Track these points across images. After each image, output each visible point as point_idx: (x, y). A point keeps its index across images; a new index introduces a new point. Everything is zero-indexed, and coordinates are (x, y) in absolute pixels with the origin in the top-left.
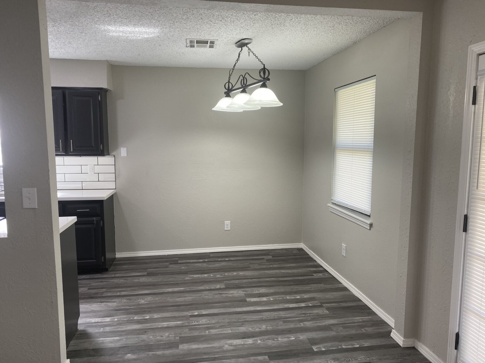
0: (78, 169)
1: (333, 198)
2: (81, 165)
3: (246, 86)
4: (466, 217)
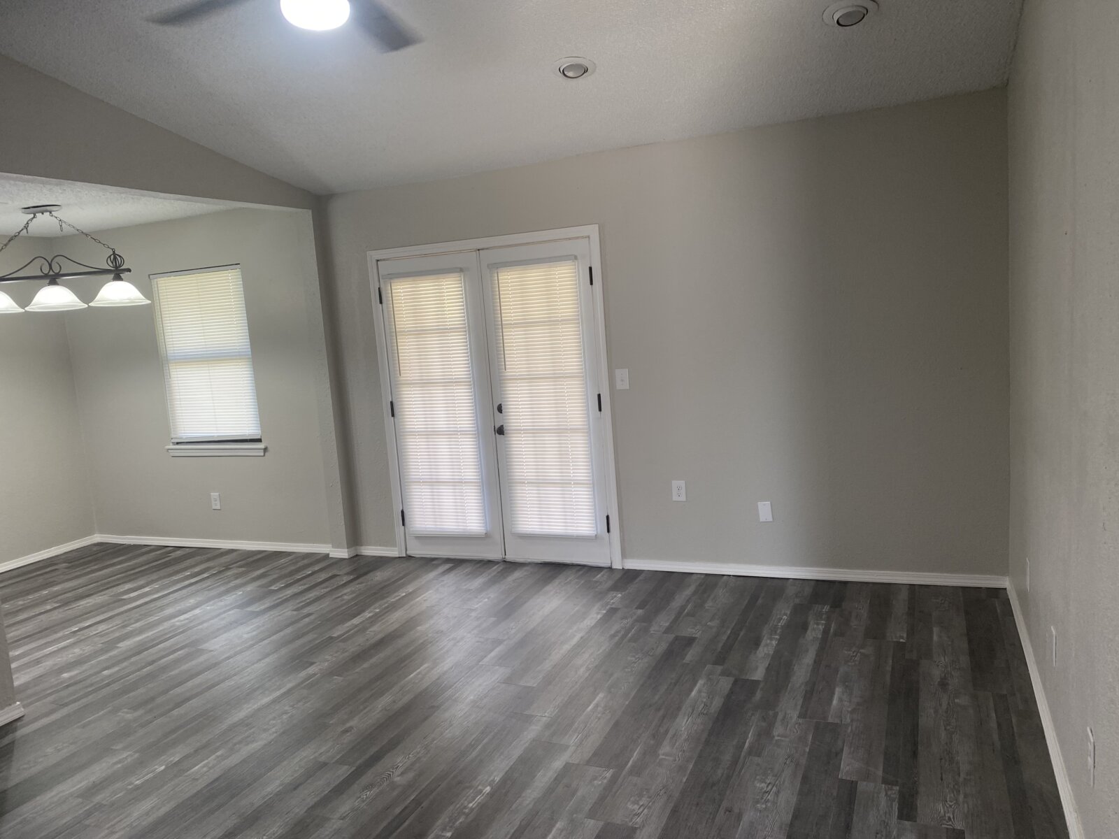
1: (173, 436)
3: (59, 275)
4: (392, 403)
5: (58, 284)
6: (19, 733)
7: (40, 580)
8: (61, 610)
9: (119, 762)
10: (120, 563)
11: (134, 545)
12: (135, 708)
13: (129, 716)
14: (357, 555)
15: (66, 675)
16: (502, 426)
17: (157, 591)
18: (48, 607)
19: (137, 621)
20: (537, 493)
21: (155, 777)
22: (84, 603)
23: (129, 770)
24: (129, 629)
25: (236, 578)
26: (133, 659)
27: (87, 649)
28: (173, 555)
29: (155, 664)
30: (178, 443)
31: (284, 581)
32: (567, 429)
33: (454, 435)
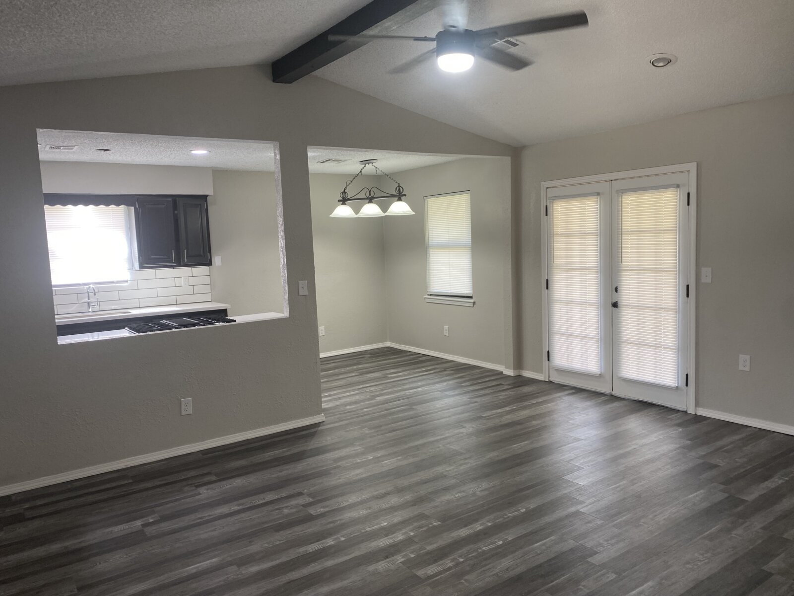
0: (171, 282)
1: (428, 290)
2: (175, 278)
3: (373, 198)
4: (547, 280)
5: (372, 203)
6: (320, 428)
7: (355, 361)
8: (358, 377)
9: (354, 450)
10: (395, 358)
11: (405, 351)
12: (370, 429)
13: (367, 432)
14: (519, 375)
15: (348, 407)
16: (617, 301)
17: (405, 375)
18: (353, 375)
19: (389, 389)
20: (637, 351)
21: (366, 461)
22: (369, 375)
23: (357, 455)
24: (384, 391)
25: (447, 376)
26: (379, 406)
27: (362, 397)
28: (421, 359)
29: (389, 411)
30: (431, 295)
31: (471, 382)
32: (662, 308)
33: (585, 305)
